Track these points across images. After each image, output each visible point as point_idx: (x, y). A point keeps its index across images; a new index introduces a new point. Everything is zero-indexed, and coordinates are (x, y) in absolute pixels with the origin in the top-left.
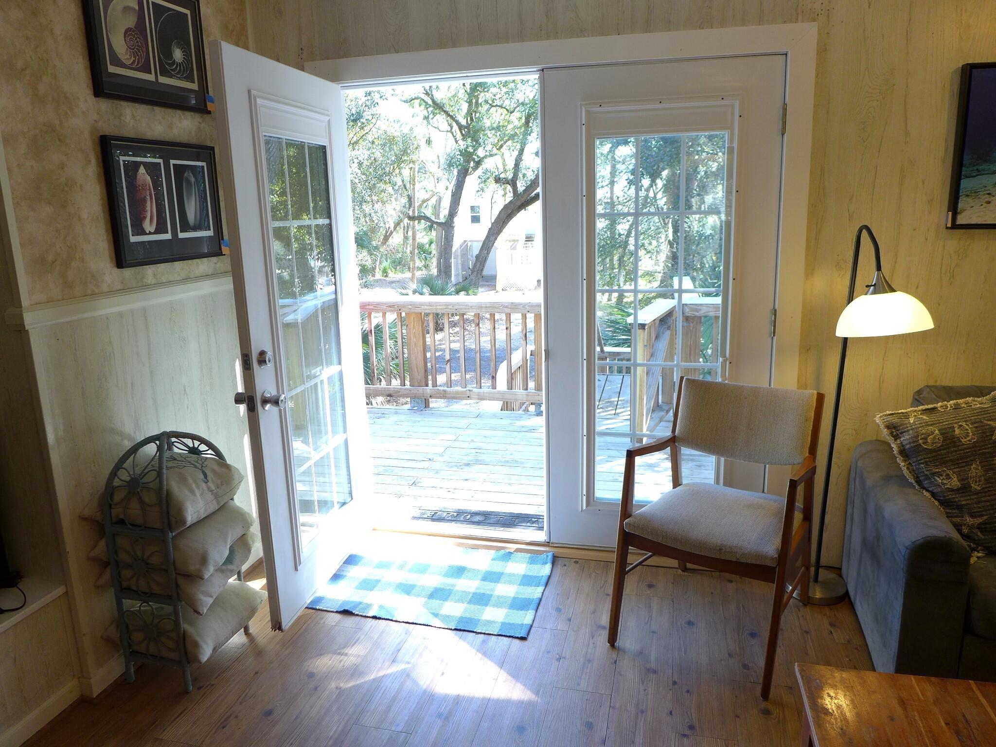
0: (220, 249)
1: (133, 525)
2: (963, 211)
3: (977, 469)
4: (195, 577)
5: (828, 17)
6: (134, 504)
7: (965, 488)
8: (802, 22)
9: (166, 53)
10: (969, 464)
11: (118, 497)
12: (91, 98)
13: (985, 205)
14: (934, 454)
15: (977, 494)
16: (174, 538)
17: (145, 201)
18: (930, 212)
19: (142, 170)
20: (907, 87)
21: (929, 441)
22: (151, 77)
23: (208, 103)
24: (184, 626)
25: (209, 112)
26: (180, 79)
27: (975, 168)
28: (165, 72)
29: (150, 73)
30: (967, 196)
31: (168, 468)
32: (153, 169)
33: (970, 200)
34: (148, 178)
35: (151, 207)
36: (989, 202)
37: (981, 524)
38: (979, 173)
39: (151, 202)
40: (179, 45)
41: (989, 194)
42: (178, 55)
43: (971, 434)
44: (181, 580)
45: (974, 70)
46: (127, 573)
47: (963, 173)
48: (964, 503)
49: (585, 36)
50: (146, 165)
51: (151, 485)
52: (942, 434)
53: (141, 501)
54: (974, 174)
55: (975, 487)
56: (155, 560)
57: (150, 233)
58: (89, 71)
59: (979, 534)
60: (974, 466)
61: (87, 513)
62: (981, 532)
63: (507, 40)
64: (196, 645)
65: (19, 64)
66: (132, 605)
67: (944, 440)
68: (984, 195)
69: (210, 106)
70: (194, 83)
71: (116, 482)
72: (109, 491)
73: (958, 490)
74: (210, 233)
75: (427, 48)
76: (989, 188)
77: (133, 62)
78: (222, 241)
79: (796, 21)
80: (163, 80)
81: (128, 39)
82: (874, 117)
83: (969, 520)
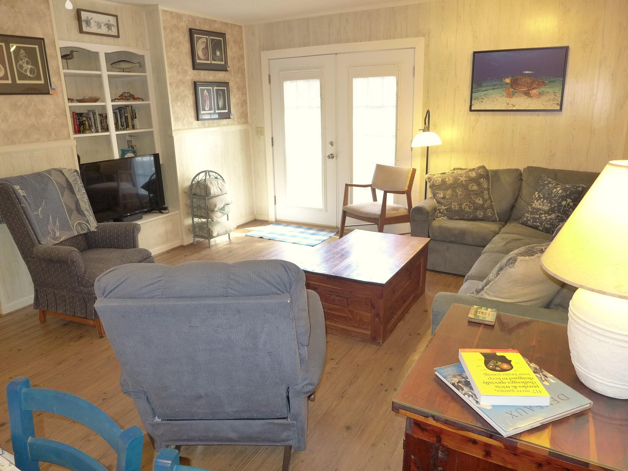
0: (230, 116)
1: (197, 195)
2: (474, 105)
3: (450, 192)
4: (213, 211)
5: (429, 35)
6: (198, 188)
7: (444, 198)
8: (420, 37)
9: (214, 53)
10: (447, 190)
11: (194, 187)
12: (192, 71)
13: (481, 103)
14: (438, 186)
15: (447, 199)
16: (208, 199)
17: (206, 100)
18: (465, 105)
19: (205, 91)
20: (456, 60)
21: (437, 182)
22: (209, 62)
23: (227, 68)
24: (209, 227)
25: (228, 71)
26: (218, 61)
27: (477, 89)
28: (214, 60)
29: (209, 61)
30: (475, 99)
31: (207, 180)
32: (209, 91)
33: (476, 101)
34: (207, 93)
35: (208, 103)
36: (482, 102)
37: (446, 208)
38: (479, 91)
39: (208, 102)
40: (219, 50)
41: (482, 99)
42: (218, 53)
43: (451, 181)
44: (209, 212)
45: (475, 54)
46: (195, 210)
47: (473, 91)
48: (442, 202)
49: (350, 42)
50: (207, 89)
51: (203, 183)
52: (441, 180)
53: (200, 187)
54: (477, 91)
55: (447, 197)
56: (203, 205)
57: (207, 111)
58: (192, 63)
59: (446, 212)
60: (449, 191)
61: (186, 191)
62: (446, 211)
63: (325, 44)
64: (212, 232)
65: (174, 63)
66: (196, 220)
67: (442, 182)
68: (480, 99)
69: (228, 69)
70: (223, 61)
71: (194, 182)
72: (192, 185)
73: (442, 198)
74: (227, 111)
75: (300, 47)
76: (482, 96)
77: (204, 58)
78: (230, 114)
79: (418, 37)
80: (213, 62)
81: (203, 51)
82: (445, 71)
83: (443, 207)
